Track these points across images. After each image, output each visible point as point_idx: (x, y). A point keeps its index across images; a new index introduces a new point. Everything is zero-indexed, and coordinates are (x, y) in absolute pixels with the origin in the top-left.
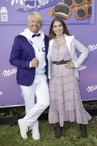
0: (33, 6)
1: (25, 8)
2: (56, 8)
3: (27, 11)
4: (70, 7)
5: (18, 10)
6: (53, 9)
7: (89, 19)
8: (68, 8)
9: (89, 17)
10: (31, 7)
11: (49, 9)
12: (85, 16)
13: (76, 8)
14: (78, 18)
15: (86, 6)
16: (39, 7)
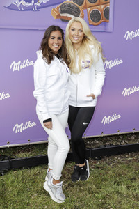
0: (30, 2)
1: (19, 5)
2: (61, 7)
3: (21, 10)
4: (80, 7)
5: (8, 8)
6: (58, 9)
7: (105, 25)
8: (78, 9)
9: (106, 22)
10: (27, 4)
11: (52, 8)
12: (101, 21)
13: (89, 9)
14: (92, 22)
15: (103, 6)
16: (38, 4)
